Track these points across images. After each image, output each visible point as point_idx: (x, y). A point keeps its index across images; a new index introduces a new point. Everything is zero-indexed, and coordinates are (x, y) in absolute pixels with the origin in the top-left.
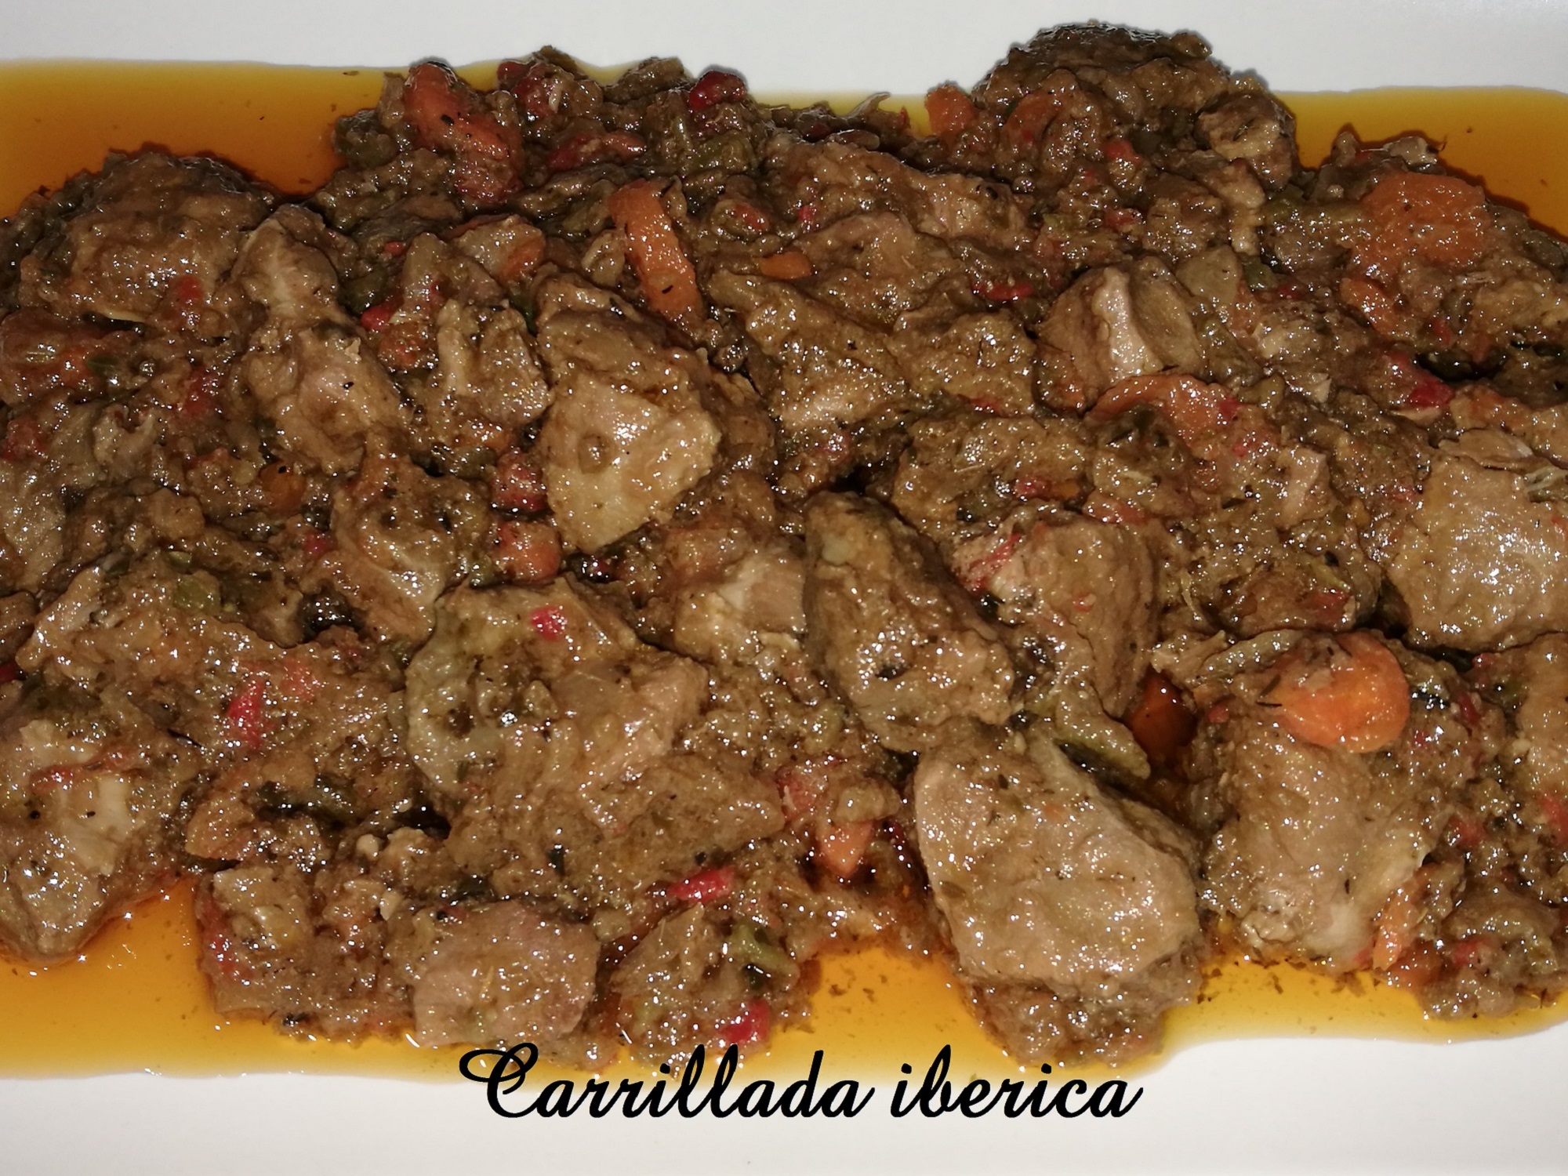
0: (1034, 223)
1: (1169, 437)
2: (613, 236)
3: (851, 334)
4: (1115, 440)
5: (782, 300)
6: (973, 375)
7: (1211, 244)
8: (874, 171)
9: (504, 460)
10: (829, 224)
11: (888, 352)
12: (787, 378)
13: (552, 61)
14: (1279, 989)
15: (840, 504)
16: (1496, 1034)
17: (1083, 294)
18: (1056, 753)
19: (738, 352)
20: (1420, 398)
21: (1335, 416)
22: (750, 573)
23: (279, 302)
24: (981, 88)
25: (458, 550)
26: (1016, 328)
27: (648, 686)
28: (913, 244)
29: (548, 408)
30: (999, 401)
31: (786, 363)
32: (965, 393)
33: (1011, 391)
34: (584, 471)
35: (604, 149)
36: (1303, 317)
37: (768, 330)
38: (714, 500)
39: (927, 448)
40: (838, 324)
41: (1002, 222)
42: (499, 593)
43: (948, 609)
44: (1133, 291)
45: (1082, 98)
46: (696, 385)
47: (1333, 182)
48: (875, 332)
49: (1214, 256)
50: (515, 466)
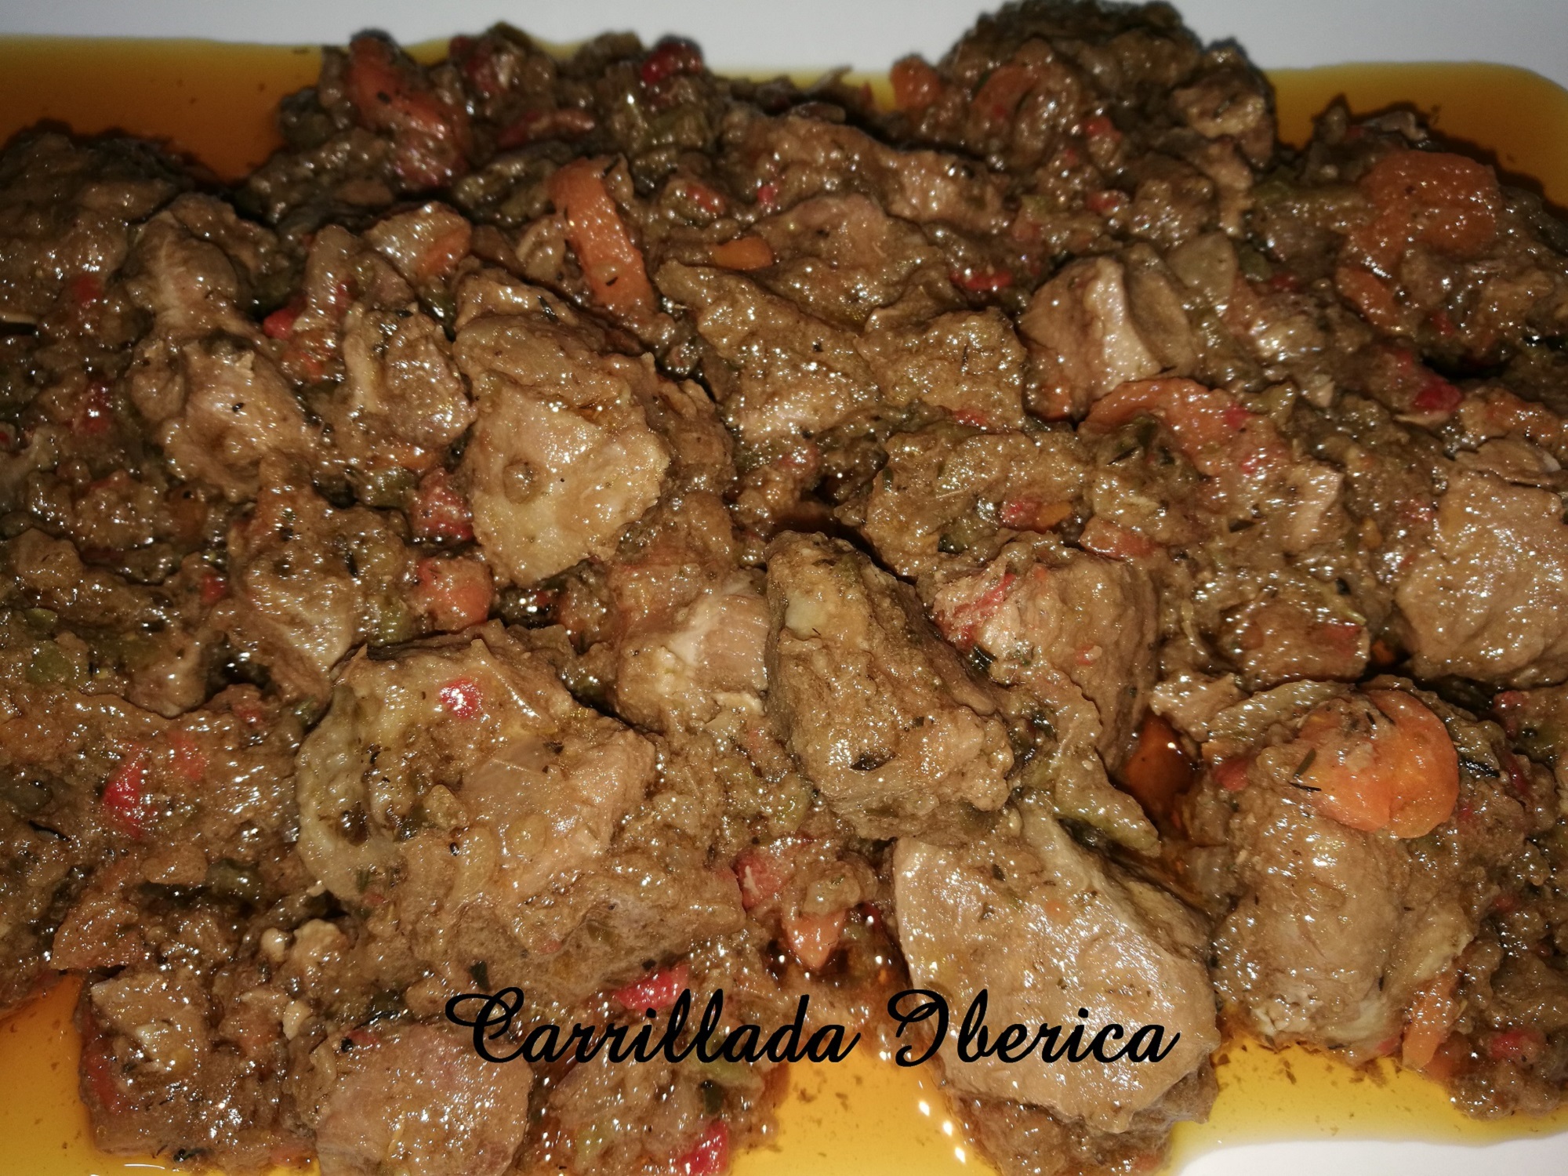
0: (1011, 204)
1: (1175, 455)
2: (551, 222)
3: (818, 335)
4: (1118, 459)
5: (740, 297)
6: (957, 384)
7: (1203, 230)
8: (840, 147)
9: (427, 482)
10: (790, 207)
11: (858, 355)
12: (746, 383)
13: (505, 36)
14: (1291, 1077)
15: (806, 552)
16: (1535, 1132)
17: (1070, 286)
18: (1056, 831)
19: (691, 352)
20: (1426, 400)
21: (1341, 424)
22: (704, 618)
23: (165, 308)
24: (947, 61)
25: (366, 597)
26: (1006, 329)
27: (580, 772)
28: (885, 228)
29: (470, 427)
30: (986, 413)
31: (745, 367)
32: (947, 405)
33: (1000, 403)
34: (512, 501)
35: (555, 126)
36: (1303, 312)
37: (725, 331)
38: (665, 526)
39: (904, 468)
40: (802, 324)
41: (979, 203)
42: (401, 664)
43: (937, 682)
44: (1128, 284)
45: (1060, 70)
46: (641, 399)
47: (1325, 162)
48: (844, 331)
49: (1208, 243)
50: (438, 490)
